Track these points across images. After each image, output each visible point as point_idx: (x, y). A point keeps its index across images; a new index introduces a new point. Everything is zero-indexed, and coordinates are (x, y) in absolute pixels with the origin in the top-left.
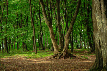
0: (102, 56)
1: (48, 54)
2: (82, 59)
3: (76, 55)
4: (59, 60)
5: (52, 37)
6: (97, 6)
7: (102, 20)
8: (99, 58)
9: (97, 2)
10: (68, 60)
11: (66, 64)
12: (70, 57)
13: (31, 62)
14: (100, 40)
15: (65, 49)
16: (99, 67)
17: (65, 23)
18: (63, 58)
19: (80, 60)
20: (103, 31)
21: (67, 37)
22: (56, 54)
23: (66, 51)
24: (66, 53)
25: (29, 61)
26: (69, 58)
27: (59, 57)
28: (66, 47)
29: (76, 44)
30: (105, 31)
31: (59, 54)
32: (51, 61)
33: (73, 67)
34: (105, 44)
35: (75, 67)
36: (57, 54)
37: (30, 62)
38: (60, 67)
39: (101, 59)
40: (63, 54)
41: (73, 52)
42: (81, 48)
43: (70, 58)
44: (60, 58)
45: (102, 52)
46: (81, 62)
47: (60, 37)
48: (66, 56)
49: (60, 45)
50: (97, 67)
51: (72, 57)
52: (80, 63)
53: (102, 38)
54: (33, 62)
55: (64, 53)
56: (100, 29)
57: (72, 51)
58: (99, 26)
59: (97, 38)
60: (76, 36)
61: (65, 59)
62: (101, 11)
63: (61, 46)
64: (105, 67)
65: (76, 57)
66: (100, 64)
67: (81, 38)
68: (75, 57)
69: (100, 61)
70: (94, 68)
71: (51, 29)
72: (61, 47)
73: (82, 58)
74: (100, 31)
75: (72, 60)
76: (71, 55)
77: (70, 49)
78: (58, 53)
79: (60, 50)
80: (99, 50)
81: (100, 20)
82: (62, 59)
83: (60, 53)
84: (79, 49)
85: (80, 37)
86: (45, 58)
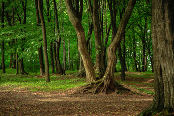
0: (164, 90)
1: (73, 83)
2: (140, 95)
3: (130, 87)
4: (96, 95)
5: (82, 50)
6: (158, 13)
7: (165, 35)
8: (159, 94)
9: (158, 7)
10: (114, 95)
11: (110, 103)
12: (116, 91)
13: (42, 98)
14: (162, 65)
15: (109, 75)
16: (158, 107)
17: (108, 14)
18: (103, 92)
19: (137, 97)
20: (166, 53)
21: (112, 51)
22: (90, 83)
23: (111, 78)
24: (111, 82)
25: (36, 96)
26: (114, 91)
27: (95, 91)
28: (110, 71)
29: (134, 60)
30: (169, 52)
31: (97, 84)
32: (80, 96)
33: (121, 109)
34: (168, 72)
35: (125, 109)
36: (93, 84)
37: (40, 98)
38: (98, 108)
39: (161, 94)
40: (103, 84)
41: (125, 80)
42: (144, 69)
43: (118, 93)
44: (97, 92)
45: (164, 84)
46: (137, 100)
47: (99, 49)
48: (109, 87)
49: (98, 65)
50: (156, 106)
51: (122, 90)
52: (136, 102)
53: (164, 62)
54: (45, 98)
55: (106, 82)
56: (162, 49)
57: (123, 77)
58: (161, 45)
59: (157, 63)
60: (134, 43)
61: (107, 93)
62: (165, 21)
63: (100, 66)
64: (167, 106)
65: (129, 90)
66: (159, 102)
67: (144, 49)
68: (127, 89)
69: (160, 98)
70: (151, 107)
71: (80, 34)
72: (100, 69)
73: (142, 93)
74: (162, 52)
75: (120, 97)
76: (120, 86)
77: (120, 71)
78: (94, 81)
79: (97, 76)
80: (160, 81)
81: (162, 35)
82: (101, 94)
83: (99, 83)
84: (139, 74)
85: (141, 44)
86: (67, 91)
